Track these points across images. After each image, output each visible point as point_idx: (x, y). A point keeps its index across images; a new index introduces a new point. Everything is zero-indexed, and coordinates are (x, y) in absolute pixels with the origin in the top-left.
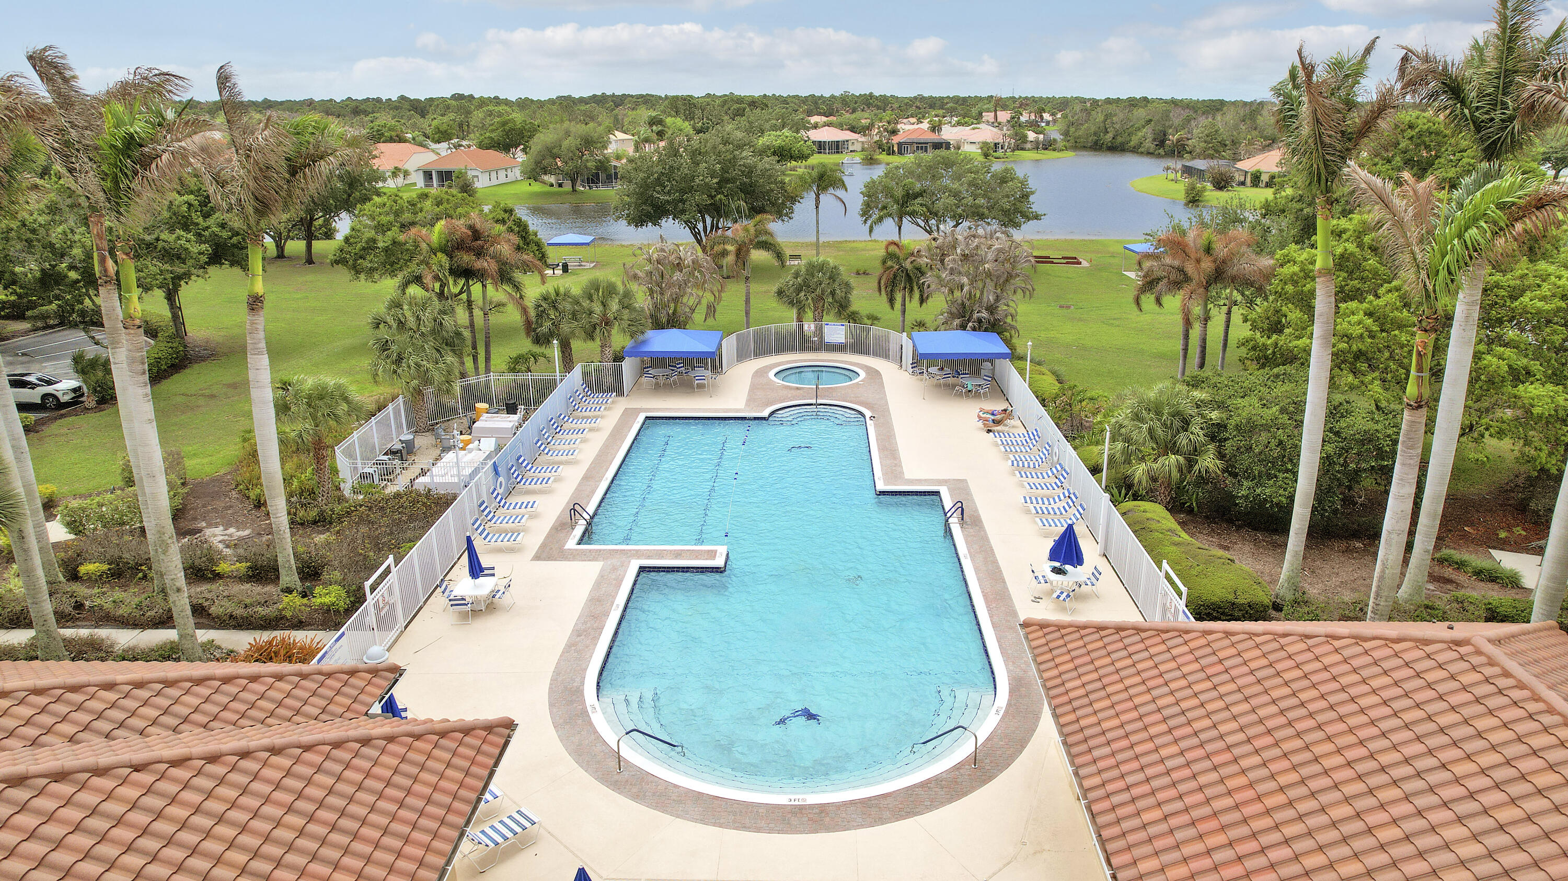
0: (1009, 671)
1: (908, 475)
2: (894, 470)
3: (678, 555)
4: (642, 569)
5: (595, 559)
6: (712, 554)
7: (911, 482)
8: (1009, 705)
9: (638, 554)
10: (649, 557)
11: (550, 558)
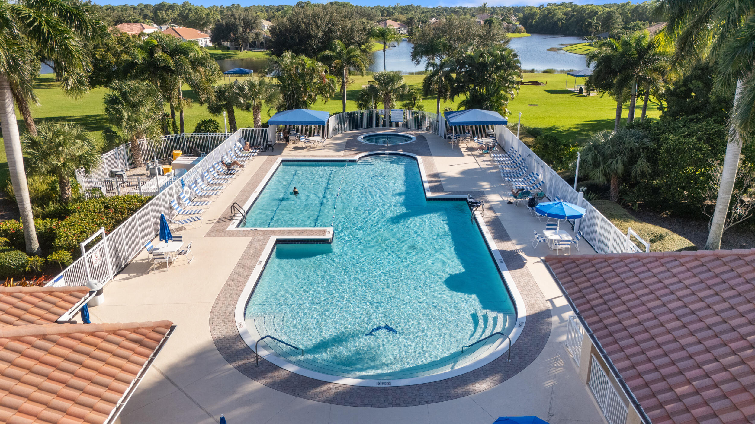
1: (446, 189)
2: (437, 186)
3: (301, 233)
4: (278, 242)
5: (247, 235)
6: (324, 232)
7: (448, 193)
8: (528, 321)
10: (282, 234)
11: (217, 234)
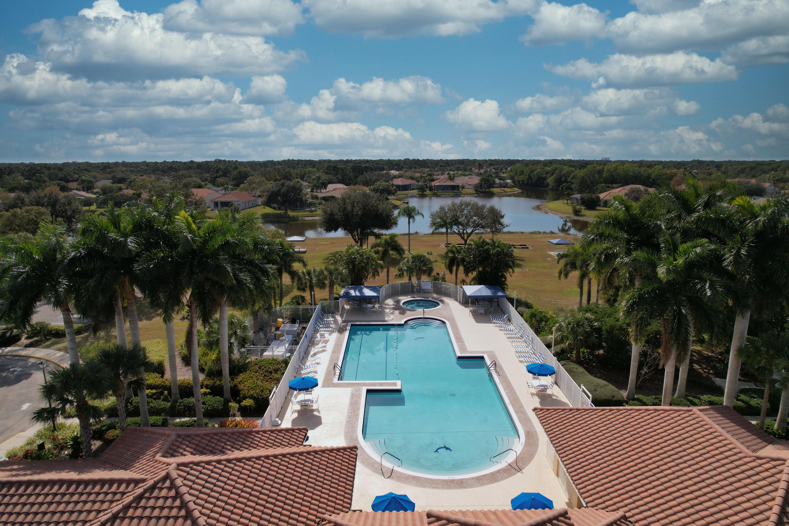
0: (524, 429)
1: (469, 349)
2: (462, 348)
3: (381, 384)
4: (368, 391)
5: (347, 387)
6: (395, 384)
7: (470, 352)
8: (526, 441)
9: (365, 385)
10: (369, 386)
11: (328, 386)
